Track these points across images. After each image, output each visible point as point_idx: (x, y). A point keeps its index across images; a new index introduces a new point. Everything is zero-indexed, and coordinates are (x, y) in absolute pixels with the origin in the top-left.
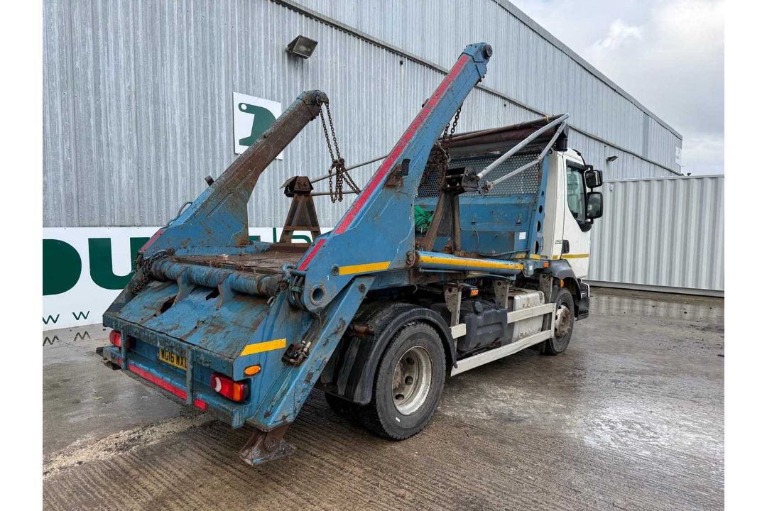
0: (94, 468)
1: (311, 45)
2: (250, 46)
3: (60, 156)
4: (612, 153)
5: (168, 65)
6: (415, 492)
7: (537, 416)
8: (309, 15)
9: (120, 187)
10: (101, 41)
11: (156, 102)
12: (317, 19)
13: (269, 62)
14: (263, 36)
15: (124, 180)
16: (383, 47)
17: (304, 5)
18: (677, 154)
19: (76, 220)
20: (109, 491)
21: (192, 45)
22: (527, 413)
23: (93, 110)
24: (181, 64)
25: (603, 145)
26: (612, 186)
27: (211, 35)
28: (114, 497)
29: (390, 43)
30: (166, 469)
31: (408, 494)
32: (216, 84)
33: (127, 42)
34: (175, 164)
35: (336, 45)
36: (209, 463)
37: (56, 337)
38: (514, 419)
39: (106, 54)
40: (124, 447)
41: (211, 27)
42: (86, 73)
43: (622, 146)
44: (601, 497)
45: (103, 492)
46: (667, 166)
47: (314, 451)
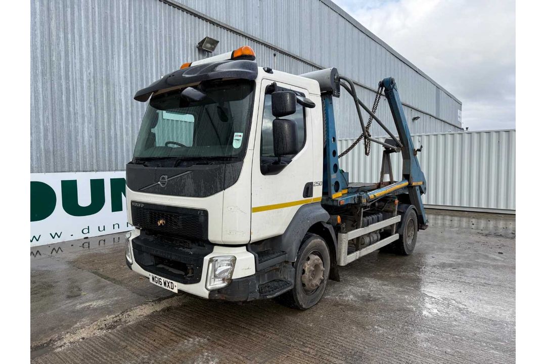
0: (94, 342)
1: (214, 43)
2: (173, 44)
3: (42, 123)
4: (416, 114)
5: (117, 58)
6: (316, 349)
7: (386, 297)
8: (212, 23)
9: (83, 143)
10: (70, 42)
11: (108, 83)
12: (218, 25)
13: (185, 56)
14: (181, 37)
15: (86, 138)
16: (262, 44)
17: (208, 15)
18: (459, 114)
19: (52, 168)
20: (108, 357)
21: (133, 43)
22: (379, 295)
23: (64, 89)
24: (125, 57)
25: (410, 109)
26: (420, 138)
27: (146, 37)
28: (114, 360)
29: (267, 41)
30: (144, 340)
31: (311, 351)
32: (149, 71)
33: (88, 42)
34: (121, 127)
35: (231, 43)
36: (173, 335)
37: (38, 251)
38: (372, 299)
39: (74, 50)
40: (112, 327)
41: (146, 32)
42: (60, 64)
43: (422, 110)
44: (437, 348)
45: (105, 357)
46: (452, 123)
47: (243, 325)
